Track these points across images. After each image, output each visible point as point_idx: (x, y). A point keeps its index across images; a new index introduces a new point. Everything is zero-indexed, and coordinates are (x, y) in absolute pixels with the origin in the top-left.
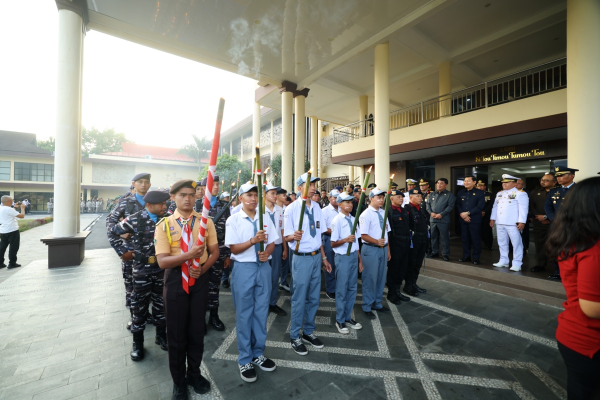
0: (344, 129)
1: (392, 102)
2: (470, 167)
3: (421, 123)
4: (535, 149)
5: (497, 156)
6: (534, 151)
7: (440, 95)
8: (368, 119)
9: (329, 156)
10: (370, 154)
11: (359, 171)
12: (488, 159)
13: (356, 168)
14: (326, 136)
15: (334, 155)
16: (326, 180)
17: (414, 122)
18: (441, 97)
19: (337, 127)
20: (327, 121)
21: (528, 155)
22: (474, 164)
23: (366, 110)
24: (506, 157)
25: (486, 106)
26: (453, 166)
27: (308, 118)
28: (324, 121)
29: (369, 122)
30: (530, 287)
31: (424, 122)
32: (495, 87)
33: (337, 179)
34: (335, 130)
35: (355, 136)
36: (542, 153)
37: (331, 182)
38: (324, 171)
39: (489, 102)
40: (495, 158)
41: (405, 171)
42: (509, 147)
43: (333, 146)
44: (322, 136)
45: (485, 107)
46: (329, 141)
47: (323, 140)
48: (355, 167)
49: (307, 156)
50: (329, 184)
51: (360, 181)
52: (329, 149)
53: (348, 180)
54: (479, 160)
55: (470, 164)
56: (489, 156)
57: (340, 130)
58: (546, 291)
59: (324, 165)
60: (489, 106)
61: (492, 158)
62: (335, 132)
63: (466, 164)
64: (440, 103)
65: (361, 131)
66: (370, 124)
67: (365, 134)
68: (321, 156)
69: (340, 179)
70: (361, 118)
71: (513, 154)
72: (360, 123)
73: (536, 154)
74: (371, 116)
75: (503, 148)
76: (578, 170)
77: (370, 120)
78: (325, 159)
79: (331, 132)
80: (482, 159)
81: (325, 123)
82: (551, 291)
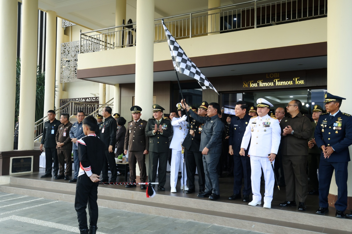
0: (94, 34)
1: (157, 10)
2: (235, 93)
3: (189, 37)
4: (297, 77)
5: (263, 82)
6: (295, 79)
7: (209, 7)
8: (126, 24)
9: (73, 69)
10: (130, 69)
11: (113, 91)
12: (255, 85)
13: (109, 88)
14: (68, 41)
15: (80, 67)
16: (67, 101)
17: (181, 35)
18: (211, 9)
19: (85, 31)
20: (70, 21)
21: (290, 83)
22: (242, 90)
23: (124, 12)
24: (272, 84)
25: (255, 26)
26: (221, 90)
27: (42, 13)
28: (65, 20)
29: (127, 30)
30: (300, 223)
31: (192, 37)
32: (263, 8)
33: (84, 100)
34: (83, 34)
35: (108, 45)
36: (302, 82)
37: (75, 103)
38: (65, 88)
39: (258, 23)
40: (262, 85)
41: (169, 94)
42: (273, 73)
43: (80, 56)
44: (63, 41)
45: (254, 28)
46: (73, 49)
47: (64, 46)
48: (107, 85)
49: (41, 66)
50: (71, 107)
51: (114, 104)
52: (73, 59)
53: (98, 102)
54: (247, 86)
55: (234, 90)
56: (256, 82)
57: (89, 35)
58: (314, 226)
59: (65, 80)
60: (258, 27)
61: (258, 84)
62: (82, 36)
63: (231, 90)
64: (209, 17)
65: (116, 40)
66: (129, 32)
67: (123, 44)
68: (62, 68)
69: (87, 100)
70: (117, 23)
71: (278, 81)
72: (116, 29)
73: (297, 82)
74: (130, 21)
75: (269, 74)
76: (345, 99)
77: (129, 27)
78: (66, 73)
79: (76, 37)
80: (249, 85)
81: (68, 24)
82: (318, 226)
